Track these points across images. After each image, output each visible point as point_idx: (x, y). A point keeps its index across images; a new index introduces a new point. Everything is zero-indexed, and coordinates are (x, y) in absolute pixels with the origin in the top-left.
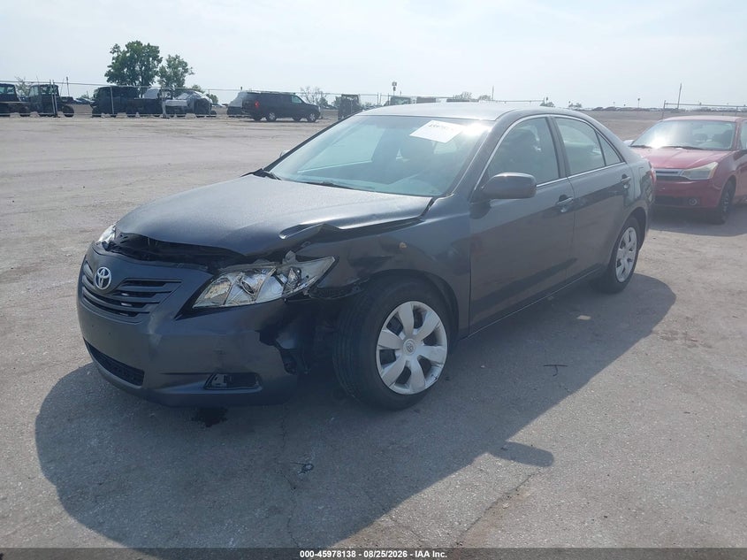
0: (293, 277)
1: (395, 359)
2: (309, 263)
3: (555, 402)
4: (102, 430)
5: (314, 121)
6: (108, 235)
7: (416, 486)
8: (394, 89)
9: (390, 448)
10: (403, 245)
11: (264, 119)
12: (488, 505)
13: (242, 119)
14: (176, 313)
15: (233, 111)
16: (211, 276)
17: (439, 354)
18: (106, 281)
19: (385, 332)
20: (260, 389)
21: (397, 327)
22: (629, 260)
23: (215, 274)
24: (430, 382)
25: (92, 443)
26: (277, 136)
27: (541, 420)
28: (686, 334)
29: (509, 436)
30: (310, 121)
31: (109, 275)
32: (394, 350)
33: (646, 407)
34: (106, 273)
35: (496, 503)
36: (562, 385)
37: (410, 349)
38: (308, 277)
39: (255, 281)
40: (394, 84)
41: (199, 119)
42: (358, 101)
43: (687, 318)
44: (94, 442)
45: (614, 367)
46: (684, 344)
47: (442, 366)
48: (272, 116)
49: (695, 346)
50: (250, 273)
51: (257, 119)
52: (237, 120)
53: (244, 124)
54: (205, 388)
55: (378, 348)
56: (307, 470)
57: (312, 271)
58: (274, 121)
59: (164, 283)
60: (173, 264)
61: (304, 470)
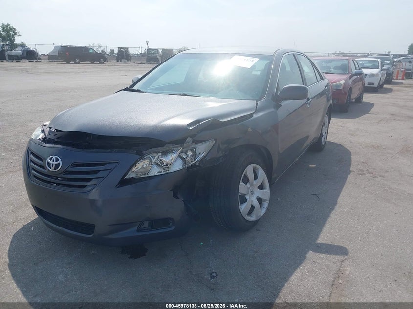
0: (190, 153)
1: (246, 200)
2: (201, 144)
3: (328, 216)
4: (62, 268)
5: (103, 63)
6: (38, 134)
7: (285, 277)
8: (147, 44)
9: (255, 255)
10: (250, 130)
11: (73, 62)
12: (331, 283)
13: (58, 63)
14: (116, 184)
15: (51, 58)
16: (139, 157)
17: (266, 194)
18: (57, 166)
19: (242, 183)
20: (174, 228)
21: (246, 180)
22: (325, 133)
23: (141, 156)
24: (263, 211)
25: (60, 278)
26: (85, 72)
27: (327, 227)
28: (367, 171)
29: (316, 239)
30: (100, 63)
31: (60, 161)
32: (245, 195)
33: (375, 213)
34: (57, 160)
35: (334, 281)
36: (326, 205)
37: (252, 193)
38: (200, 153)
39: (169, 158)
40: (147, 42)
41: (31, 63)
42: (128, 51)
43: (363, 162)
44: (61, 277)
45: (344, 192)
46: (370, 176)
47: (268, 201)
48: (78, 61)
49: (376, 177)
50: (165, 154)
51: (68, 63)
52: (56, 63)
53: (61, 65)
54: (138, 231)
55: (239, 194)
56: (214, 277)
57: (203, 149)
58: (79, 63)
59: (106, 163)
60: (110, 150)
61: (212, 277)
